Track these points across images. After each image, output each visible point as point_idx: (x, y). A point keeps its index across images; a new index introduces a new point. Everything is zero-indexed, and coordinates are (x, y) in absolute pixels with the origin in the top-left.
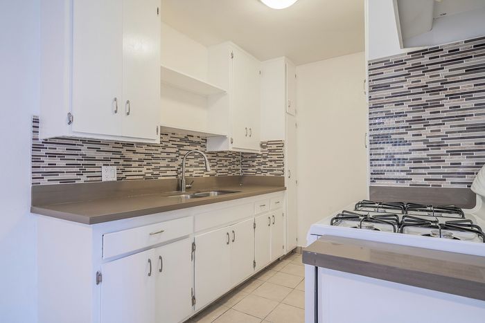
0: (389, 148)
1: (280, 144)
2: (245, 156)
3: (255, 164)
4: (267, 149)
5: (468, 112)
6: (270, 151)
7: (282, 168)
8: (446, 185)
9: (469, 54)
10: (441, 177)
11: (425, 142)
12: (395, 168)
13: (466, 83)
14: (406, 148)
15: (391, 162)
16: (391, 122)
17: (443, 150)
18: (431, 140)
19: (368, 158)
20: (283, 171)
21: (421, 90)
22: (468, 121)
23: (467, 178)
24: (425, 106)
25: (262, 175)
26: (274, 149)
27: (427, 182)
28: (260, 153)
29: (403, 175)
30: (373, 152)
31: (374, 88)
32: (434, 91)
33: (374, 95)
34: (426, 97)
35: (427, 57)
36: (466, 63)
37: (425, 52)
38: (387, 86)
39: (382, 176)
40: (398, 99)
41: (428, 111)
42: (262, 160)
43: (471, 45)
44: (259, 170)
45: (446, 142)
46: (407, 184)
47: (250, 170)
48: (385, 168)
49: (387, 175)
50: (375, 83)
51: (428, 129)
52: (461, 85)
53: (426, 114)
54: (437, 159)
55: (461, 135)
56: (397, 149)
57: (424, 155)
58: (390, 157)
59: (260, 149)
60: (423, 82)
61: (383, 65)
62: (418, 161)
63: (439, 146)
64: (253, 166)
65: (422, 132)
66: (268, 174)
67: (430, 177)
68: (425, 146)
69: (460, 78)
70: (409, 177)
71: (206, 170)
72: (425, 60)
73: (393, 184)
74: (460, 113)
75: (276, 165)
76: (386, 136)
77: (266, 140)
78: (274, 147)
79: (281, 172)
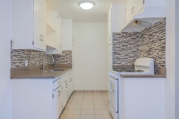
0: (117, 56)
1: (70, 52)
2: (54, 56)
3: (59, 59)
4: (65, 53)
5: (132, 48)
6: (66, 54)
7: (71, 61)
8: (128, 64)
9: (133, 35)
10: (127, 63)
11: (124, 54)
12: (118, 61)
13: (132, 42)
14: (120, 56)
15: (117, 59)
16: (117, 49)
17: (128, 56)
18: (126, 54)
19: (112, 58)
20: (72, 62)
21: (124, 42)
22: (132, 50)
23: (132, 63)
24: (125, 46)
25: (63, 63)
26: (68, 54)
27: (125, 64)
28: (62, 55)
29: (120, 62)
30: (113, 56)
31: (114, 40)
32: (126, 42)
33: (114, 41)
34: (125, 44)
35: (125, 34)
36: (132, 37)
37: (125, 33)
38: (117, 40)
39: (115, 63)
40: (119, 43)
41: (125, 47)
42: (63, 58)
43: (133, 33)
44: (62, 62)
45: (129, 55)
46: (121, 65)
47: (57, 61)
48: (116, 61)
49: (116, 62)
50: (114, 38)
51: (125, 51)
52: (131, 42)
53: (125, 48)
54: (127, 58)
55: (131, 53)
56: (119, 56)
57: (124, 57)
58: (117, 58)
59: (62, 53)
60: (124, 40)
61: (116, 34)
62: (123, 59)
63: (127, 55)
64: (59, 60)
65: (124, 52)
66: (65, 63)
67: (126, 63)
68: (124, 55)
69: (131, 40)
70: (121, 63)
71: (52, 62)
72: (125, 35)
73: (118, 65)
74: (131, 48)
75: (69, 60)
76: (116, 52)
77: (64, 50)
78: (68, 53)
79: (71, 62)
